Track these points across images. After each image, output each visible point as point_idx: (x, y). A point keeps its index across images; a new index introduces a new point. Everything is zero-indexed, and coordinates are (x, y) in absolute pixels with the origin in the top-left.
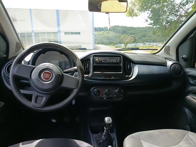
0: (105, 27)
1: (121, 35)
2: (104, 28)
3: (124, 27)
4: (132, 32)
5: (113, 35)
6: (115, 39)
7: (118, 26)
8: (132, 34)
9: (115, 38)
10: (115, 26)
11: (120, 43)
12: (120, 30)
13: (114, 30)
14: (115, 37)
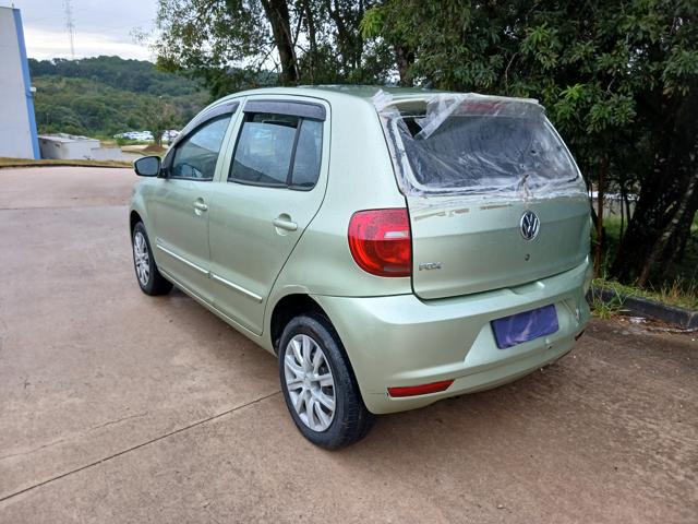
0: (56, 60)
1: (134, 94)
2: (53, 63)
3: (141, 63)
4: (177, 87)
5: (98, 96)
6: (108, 112)
7: (116, 58)
8: (177, 91)
9: (112, 109)
10: (103, 58)
11: (134, 126)
12: (125, 76)
13: (99, 74)
14: (108, 104)
